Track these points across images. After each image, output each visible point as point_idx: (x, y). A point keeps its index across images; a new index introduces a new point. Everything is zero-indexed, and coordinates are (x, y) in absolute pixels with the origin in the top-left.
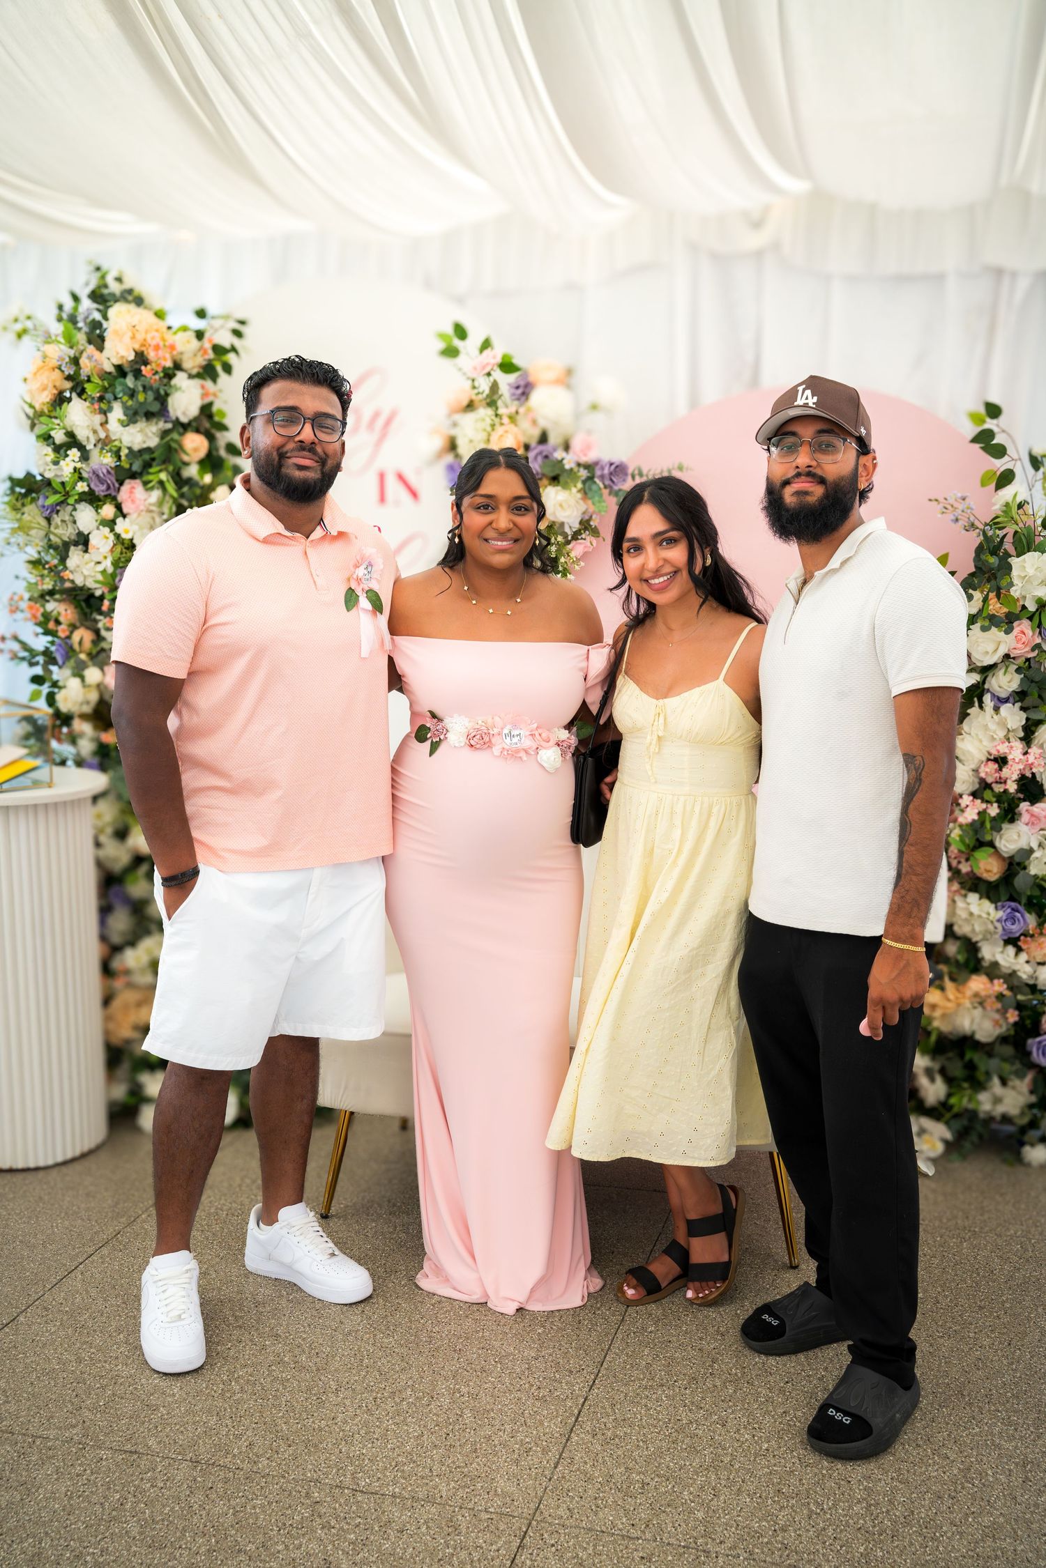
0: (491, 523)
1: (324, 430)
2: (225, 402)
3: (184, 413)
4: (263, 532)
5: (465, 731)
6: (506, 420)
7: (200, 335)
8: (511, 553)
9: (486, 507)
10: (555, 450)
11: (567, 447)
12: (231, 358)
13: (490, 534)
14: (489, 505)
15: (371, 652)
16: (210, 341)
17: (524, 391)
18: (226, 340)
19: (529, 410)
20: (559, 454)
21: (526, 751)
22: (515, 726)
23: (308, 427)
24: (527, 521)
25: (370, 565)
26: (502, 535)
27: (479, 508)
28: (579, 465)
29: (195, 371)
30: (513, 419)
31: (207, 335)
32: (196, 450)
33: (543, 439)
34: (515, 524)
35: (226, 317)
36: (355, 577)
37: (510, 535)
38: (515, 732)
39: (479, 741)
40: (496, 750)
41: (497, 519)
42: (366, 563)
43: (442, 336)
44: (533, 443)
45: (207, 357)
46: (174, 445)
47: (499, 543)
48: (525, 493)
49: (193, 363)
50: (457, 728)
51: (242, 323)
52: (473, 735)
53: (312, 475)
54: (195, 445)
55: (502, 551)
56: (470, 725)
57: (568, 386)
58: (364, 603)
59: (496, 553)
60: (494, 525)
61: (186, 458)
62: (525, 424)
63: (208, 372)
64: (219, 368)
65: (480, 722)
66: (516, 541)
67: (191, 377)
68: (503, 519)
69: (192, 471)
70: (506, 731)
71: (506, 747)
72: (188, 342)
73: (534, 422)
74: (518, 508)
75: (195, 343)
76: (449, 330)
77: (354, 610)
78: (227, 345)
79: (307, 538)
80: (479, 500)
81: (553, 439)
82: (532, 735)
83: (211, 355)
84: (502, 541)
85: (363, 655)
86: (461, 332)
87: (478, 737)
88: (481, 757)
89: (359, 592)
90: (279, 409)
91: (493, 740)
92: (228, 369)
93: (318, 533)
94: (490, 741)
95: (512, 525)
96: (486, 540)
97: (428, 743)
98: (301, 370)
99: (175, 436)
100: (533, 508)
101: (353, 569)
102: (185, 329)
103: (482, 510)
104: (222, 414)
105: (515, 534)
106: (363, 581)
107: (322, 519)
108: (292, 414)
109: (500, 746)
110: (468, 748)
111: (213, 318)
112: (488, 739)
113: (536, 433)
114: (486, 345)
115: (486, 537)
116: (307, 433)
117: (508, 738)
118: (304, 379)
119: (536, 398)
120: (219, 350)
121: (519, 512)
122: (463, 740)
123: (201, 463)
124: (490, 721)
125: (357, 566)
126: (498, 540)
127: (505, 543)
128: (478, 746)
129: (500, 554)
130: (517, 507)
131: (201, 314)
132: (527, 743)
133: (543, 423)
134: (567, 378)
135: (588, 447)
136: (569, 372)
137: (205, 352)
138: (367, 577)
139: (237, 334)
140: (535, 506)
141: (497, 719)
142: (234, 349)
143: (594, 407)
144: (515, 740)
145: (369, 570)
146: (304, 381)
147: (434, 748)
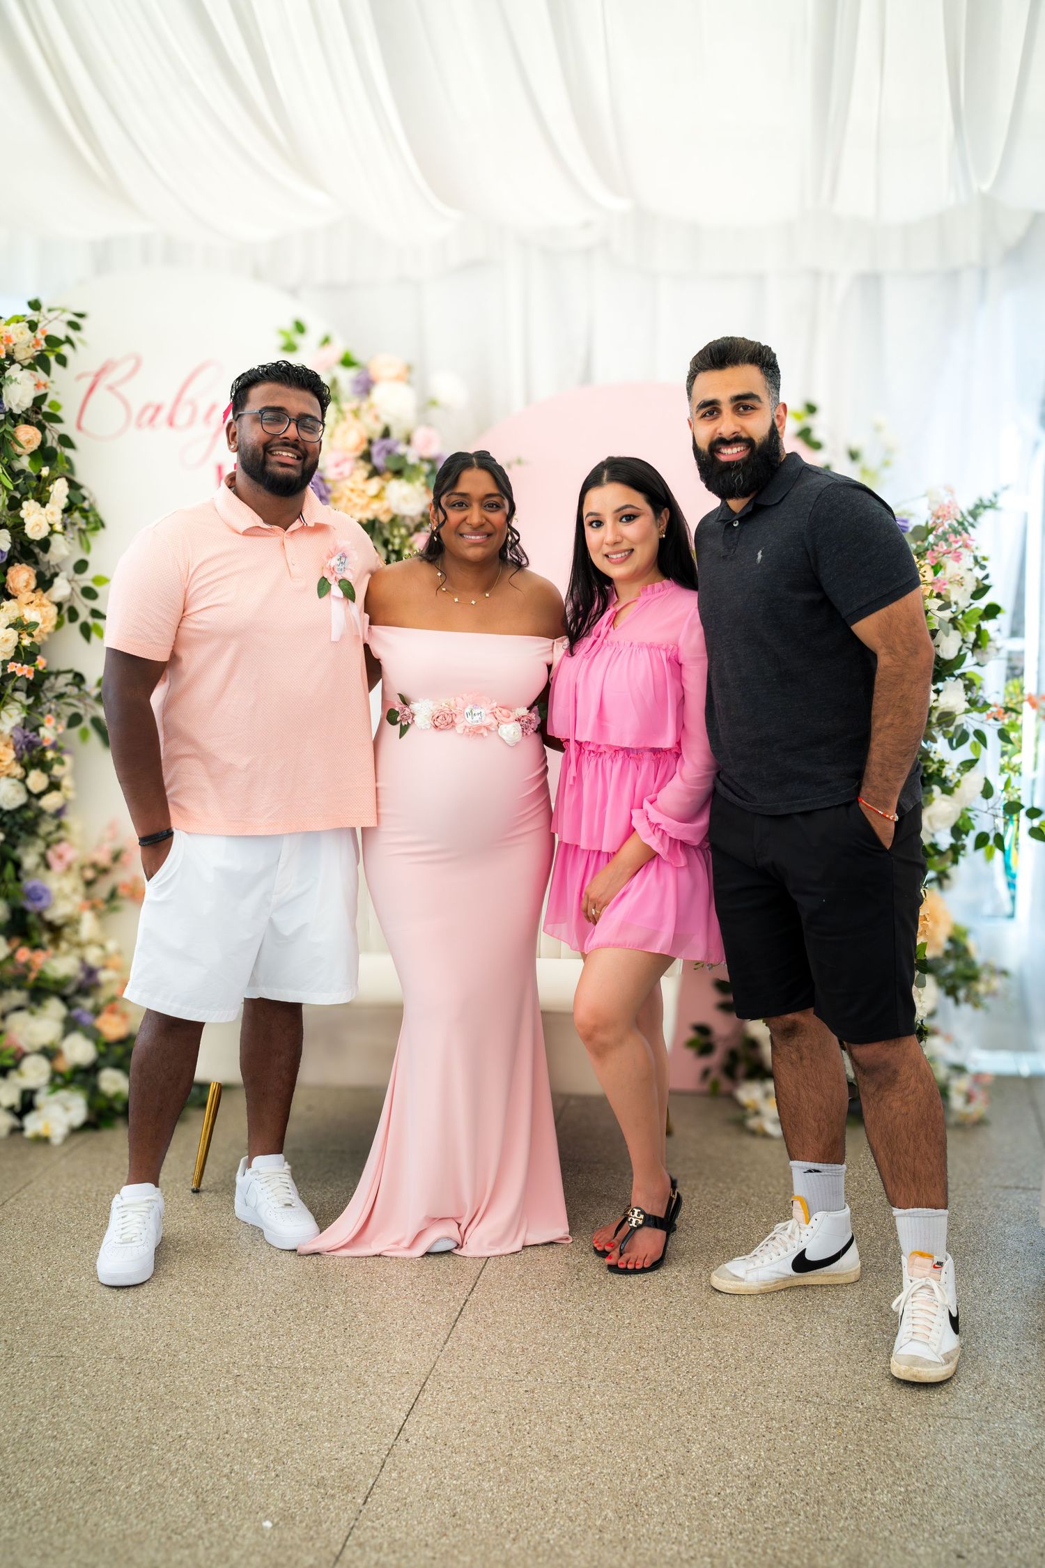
0: (465, 519)
1: (306, 429)
2: (57, 393)
3: (18, 405)
4: (243, 527)
5: (429, 714)
6: (349, 416)
7: (33, 326)
8: (485, 547)
9: (461, 504)
10: (397, 443)
11: (408, 441)
12: (65, 350)
13: (466, 529)
14: (463, 503)
15: (342, 637)
16: (43, 332)
17: (366, 387)
18: (60, 331)
19: (372, 407)
20: (401, 449)
21: (487, 728)
22: (476, 705)
23: (293, 426)
24: (497, 517)
25: (344, 556)
26: (477, 529)
27: (454, 505)
28: (422, 459)
29: (26, 363)
30: (356, 413)
31: (40, 326)
32: (29, 442)
33: (386, 434)
34: (487, 520)
35: (64, 311)
36: (327, 566)
37: (483, 530)
38: (476, 711)
39: (443, 722)
40: (459, 729)
41: (471, 515)
42: (340, 554)
43: (282, 333)
44: (376, 437)
45: (39, 348)
46: (7, 437)
47: (473, 537)
48: (495, 491)
49: (23, 354)
50: (422, 710)
51: (81, 316)
52: (436, 716)
53: (294, 473)
54: (28, 436)
55: (476, 545)
56: (433, 708)
57: (409, 382)
58: (336, 591)
59: (470, 547)
60: (468, 521)
61: (19, 450)
62: (367, 419)
63: (40, 362)
64: (52, 358)
65: (443, 704)
66: (489, 535)
67: (23, 367)
68: (475, 515)
69: (24, 463)
70: (468, 710)
71: (468, 725)
72: (22, 333)
73: (377, 418)
74: (491, 505)
75: (29, 334)
76: (288, 325)
77: (326, 598)
78: (62, 338)
79: (286, 530)
80: (454, 498)
81: (396, 434)
82: (493, 713)
83: (44, 345)
84: (476, 535)
85: (333, 639)
86: (300, 328)
87: (440, 718)
88: (446, 737)
89: (331, 580)
90: (267, 409)
91: (456, 721)
92: (62, 361)
93: (297, 525)
94: (452, 721)
95: (484, 521)
96: (461, 535)
97: (398, 726)
98: (288, 375)
99: (8, 427)
100: (504, 505)
101: (326, 560)
102: (17, 320)
103: (457, 507)
104: (54, 405)
105: (488, 528)
106: (336, 570)
107: (301, 513)
108: (278, 413)
109: (462, 725)
110: (433, 728)
111: (50, 310)
112: (450, 720)
113: (379, 429)
114: (326, 341)
115: (462, 531)
116: (292, 432)
117: (470, 717)
118: (290, 383)
119: (379, 394)
120: (52, 341)
121: (491, 509)
122: (429, 722)
123: (33, 455)
124: (452, 703)
125: (330, 557)
126: (472, 535)
127: (478, 537)
128: (442, 727)
129: (472, 547)
130: (489, 504)
131: (35, 305)
132: (489, 720)
133: (386, 419)
134: (408, 374)
135: (428, 442)
136: (409, 368)
137: (37, 343)
138: (341, 567)
139: (74, 326)
140: (506, 502)
141: (459, 699)
142: (69, 341)
143: (433, 403)
144: (476, 718)
145: (343, 560)
146: (290, 385)
147: (403, 730)
